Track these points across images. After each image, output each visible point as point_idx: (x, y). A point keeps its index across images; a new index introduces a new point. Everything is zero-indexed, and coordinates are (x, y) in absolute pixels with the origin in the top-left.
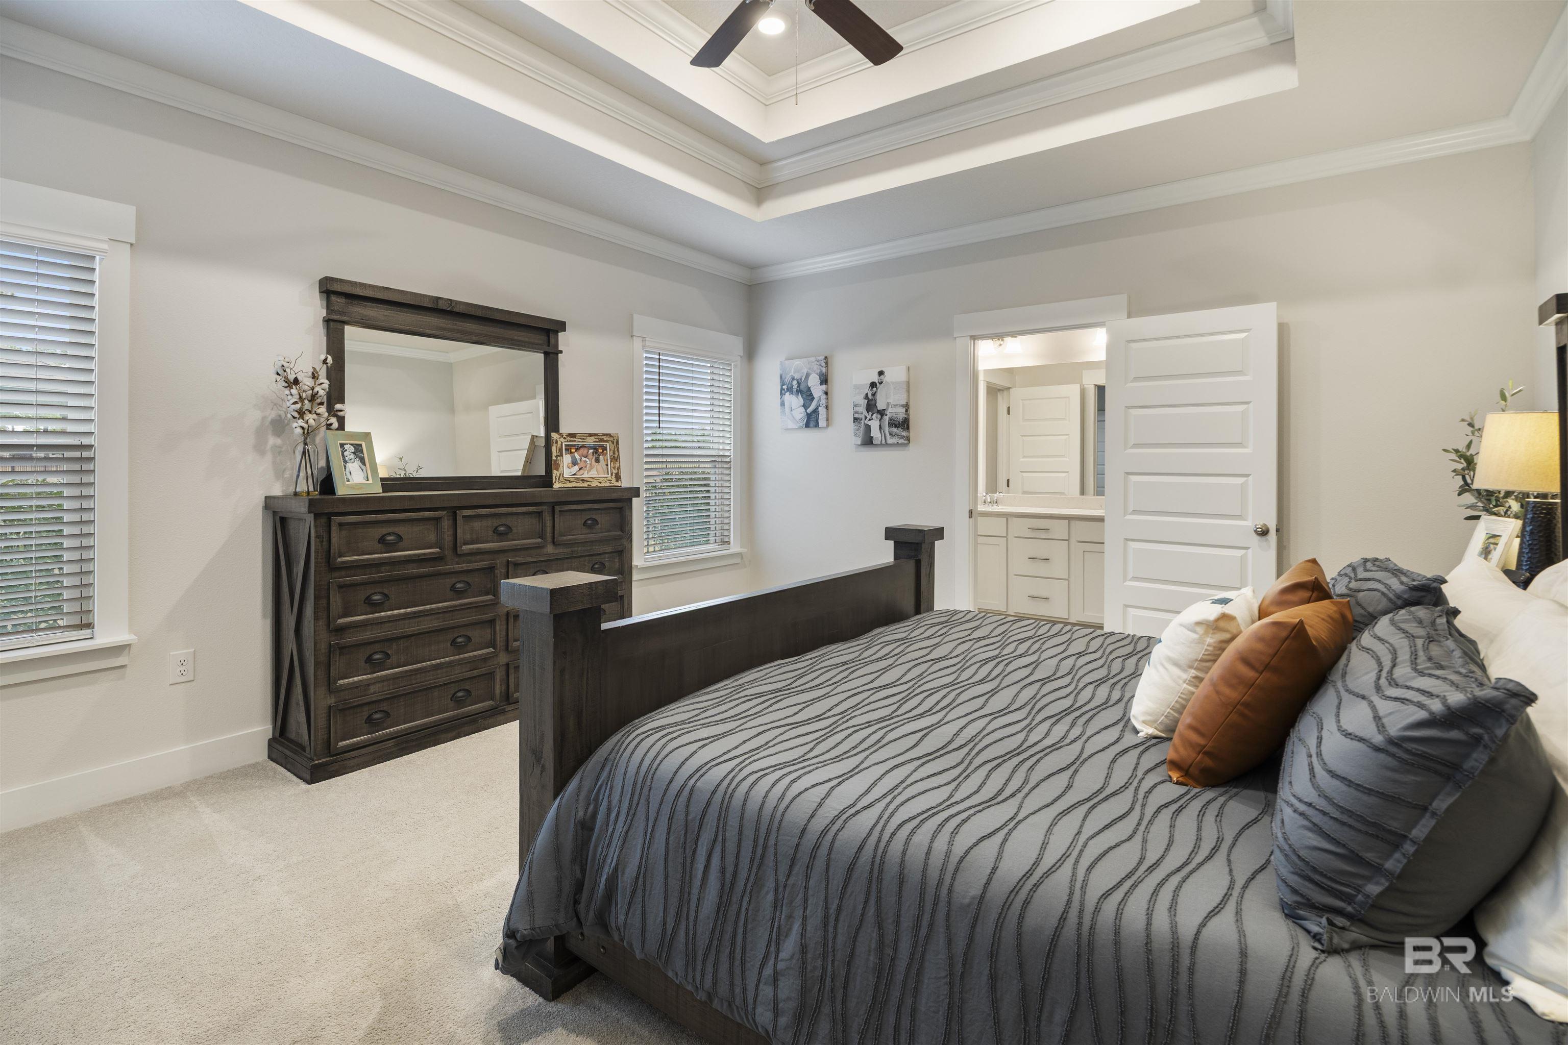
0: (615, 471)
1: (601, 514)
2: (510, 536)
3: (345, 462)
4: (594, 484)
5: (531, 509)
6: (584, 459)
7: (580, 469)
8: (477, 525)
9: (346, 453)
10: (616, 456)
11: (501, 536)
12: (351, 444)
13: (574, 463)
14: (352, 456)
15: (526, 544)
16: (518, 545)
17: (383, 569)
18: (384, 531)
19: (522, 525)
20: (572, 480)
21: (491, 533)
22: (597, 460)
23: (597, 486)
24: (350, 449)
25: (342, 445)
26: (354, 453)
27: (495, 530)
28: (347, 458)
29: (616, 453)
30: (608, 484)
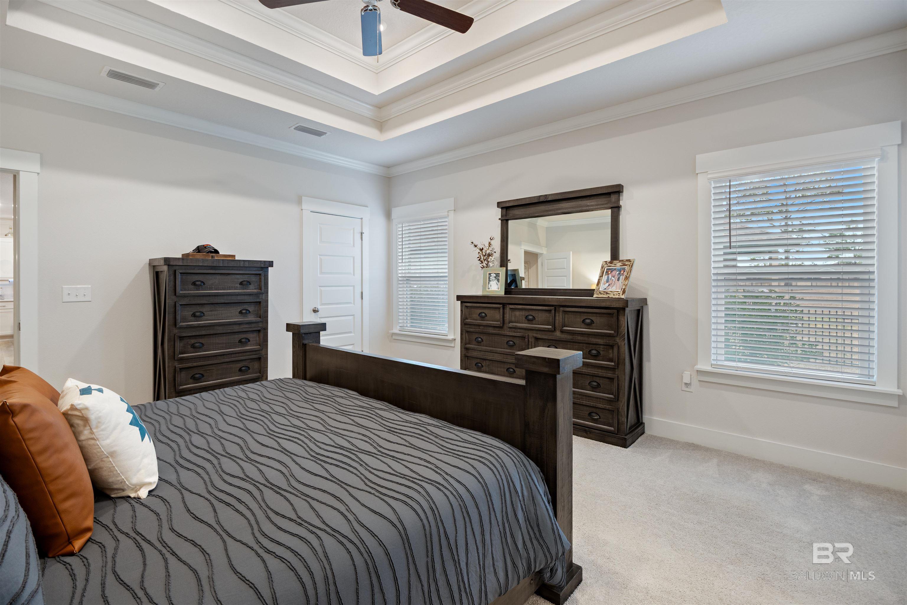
0: (624, 287)
1: (597, 316)
2: (534, 322)
3: (490, 281)
4: (611, 296)
5: (544, 308)
6: (613, 278)
7: (609, 285)
8: (517, 313)
9: (491, 277)
10: (628, 276)
11: (530, 321)
12: (495, 273)
13: (607, 281)
14: (494, 278)
15: (542, 328)
16: (536, 327)
17: (481, 327)
18: (480, 311)
19: (541, 316)
20: (602, 292)
21: (524, 318)
22: (618, 280)
23: (612, 298)
24: (493, 275)
25: (490, 274)
26: (495, 277)
27: (526, 317)
28: (491, 280)
29: (629, 274)
30: (617, 297)
